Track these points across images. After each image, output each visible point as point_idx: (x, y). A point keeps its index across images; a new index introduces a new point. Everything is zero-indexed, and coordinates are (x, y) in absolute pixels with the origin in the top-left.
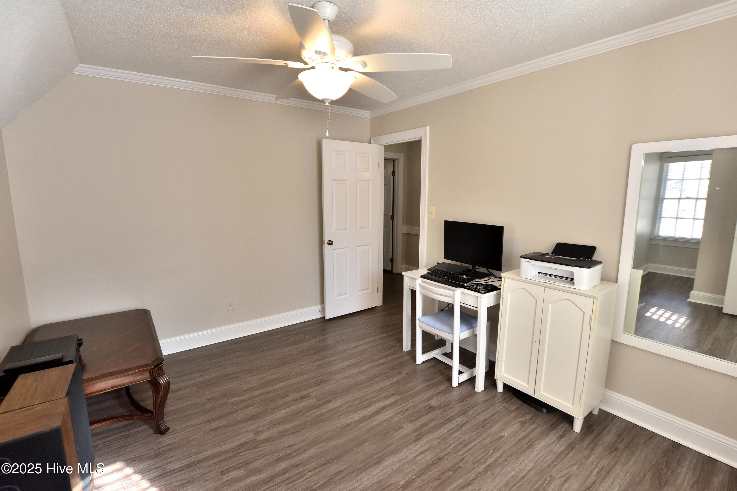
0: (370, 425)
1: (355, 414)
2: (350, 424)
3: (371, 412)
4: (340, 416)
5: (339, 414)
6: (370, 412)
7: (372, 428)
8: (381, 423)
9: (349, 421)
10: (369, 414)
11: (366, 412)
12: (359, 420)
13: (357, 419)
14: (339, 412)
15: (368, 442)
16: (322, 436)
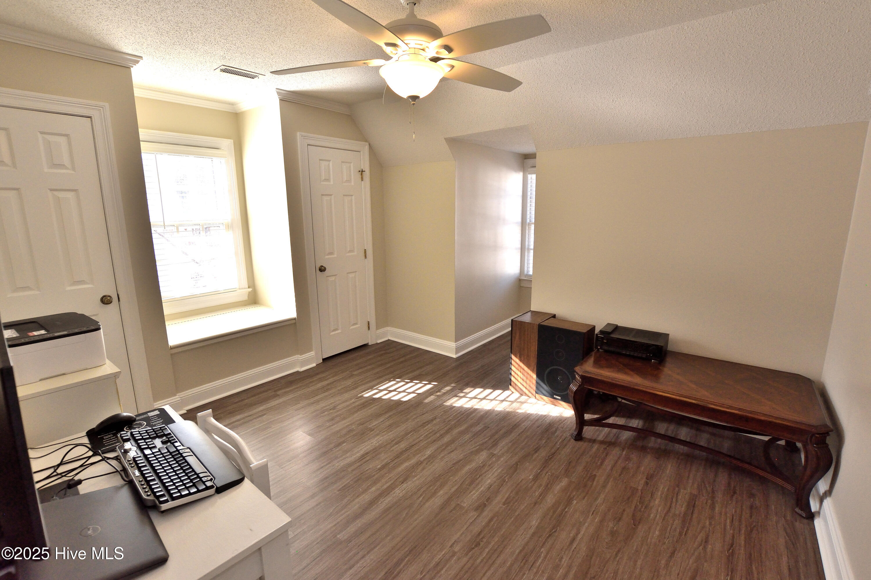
0: (378, 485)
1: (401, 495)
2: (402, 483)
3: (380, 502)
4: (419, 490)
5: (420, 493)
6: (382, 502)
7: (375, 483)
8: (365, 491)
9: (405, 485)
10: (382, 500)
11: (386, 501)
12: (393, 489)
13: (396, 490)
14: (421, 495)
15: (377, 469)
16: (427, 465)
